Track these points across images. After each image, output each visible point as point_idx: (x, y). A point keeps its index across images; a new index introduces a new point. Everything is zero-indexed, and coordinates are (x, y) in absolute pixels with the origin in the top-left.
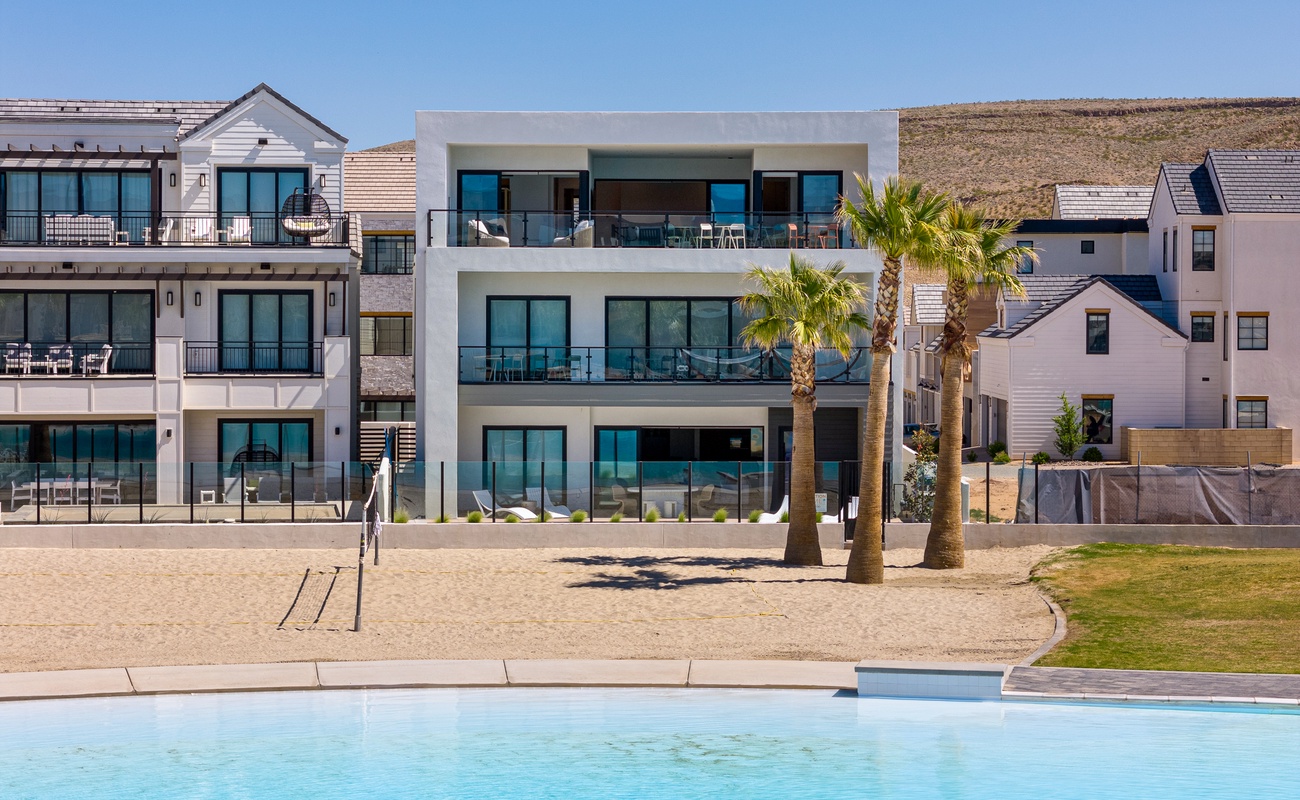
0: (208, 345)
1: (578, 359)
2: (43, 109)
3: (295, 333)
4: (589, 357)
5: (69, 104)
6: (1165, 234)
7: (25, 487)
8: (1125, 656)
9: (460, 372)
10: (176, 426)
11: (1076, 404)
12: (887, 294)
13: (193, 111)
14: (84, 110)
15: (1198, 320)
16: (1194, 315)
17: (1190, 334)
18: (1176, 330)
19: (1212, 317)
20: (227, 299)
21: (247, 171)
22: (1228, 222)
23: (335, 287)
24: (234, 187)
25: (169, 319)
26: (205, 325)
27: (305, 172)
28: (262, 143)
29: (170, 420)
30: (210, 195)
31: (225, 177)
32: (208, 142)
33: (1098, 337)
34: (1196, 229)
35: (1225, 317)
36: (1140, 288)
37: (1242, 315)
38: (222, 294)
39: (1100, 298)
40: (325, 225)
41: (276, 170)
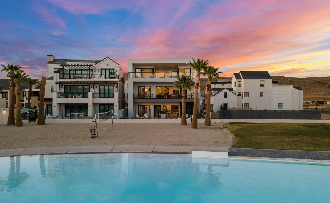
0: (98, 93)
1: (151, 95)
3: (111, 92)
4: (153, 94)
6: (234, 83)
7: (69, 114)
8: (252, 145)
9: (133, 97)
10: (91, 105)
11: (223, 104)
12: (198, 78)
13: (98, 61)
15: (239, 93)
16: (238, 93)
17: (238, 95)
18: (236, 95)
19: (241, 93)
20: (101, 87)
21: (105, 69)
22: (243, 80)
23: (116, 85)
24: (103, 72)
25: (92, 90)
26: (97, 90)
27: (114, 69)
28: (107, 65)
29: (90, 104)
30: (100, 73)
31: (102, 70)
32: (100, 65)
33: (225, 96)
34: (239, 81)
35: (243, 93)
36: (231, 90)
37: (245, 93)
38: (100, 86)
39: (226, 91)
40: (116, 76)
41: (109, 69)
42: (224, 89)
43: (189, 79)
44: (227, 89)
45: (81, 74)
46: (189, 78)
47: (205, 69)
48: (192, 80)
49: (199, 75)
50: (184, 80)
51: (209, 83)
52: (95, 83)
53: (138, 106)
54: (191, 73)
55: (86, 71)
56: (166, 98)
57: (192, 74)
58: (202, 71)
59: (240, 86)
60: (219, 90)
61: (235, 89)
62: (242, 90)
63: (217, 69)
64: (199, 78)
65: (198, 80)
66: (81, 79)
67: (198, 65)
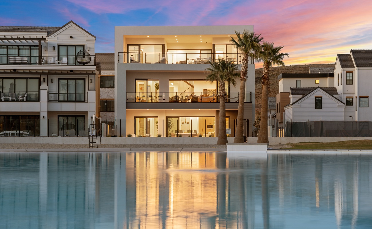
0: (55, 93)
1: (161, 96)
2: (8, 29)
5: (16, 28)
6: (339, 75)
9: (127, 99)
10: (46, 115)
12: (244, 64)
13: (51, 29)
14: (20, 29)
16: (347, 98)
17: (345, 103)
18: (341, 102)
19: (352, 98)
20: (61, 81)
21: (67, 46)
22: (356, 70)
23: (91, 77)
24: (63, 50)
25: (44, 86)
26: (54, 88)
27: (83, 46)
28: (71, 37)
29: (44, 114)
30: (56, 53)
31: (60, 47)
32: (56, 37)
33: (318, 104)
34: (347, 72)
35: (356, 98)
36: (332, 91)
37: (360, 97)
38: (59, 79)
39: (319, 93)
40: (89, 60)
41: (75, 46)
42: (315, 89)
43: (232, 66)
44: (323, 89)
45: (19, 56)
46: (231, 64)
47: (256, 48)
48: (236, 67)
49: (247, 58)
50: (222, 67)
51: (266, 72)
52: (51, 73)
53: (135, 118)
54: (238, 54)
55: (28, 49)
56: (189, 102)
57: (240, 56)
58: (252, 52)
59: (350, 82)
60: (305, 92)
61: (339, 89)
62: (354, 91)
63: (278, 49)
64: (246, 64)
65: (245, 67)
66: (20, 64)
67: (245, 43)
